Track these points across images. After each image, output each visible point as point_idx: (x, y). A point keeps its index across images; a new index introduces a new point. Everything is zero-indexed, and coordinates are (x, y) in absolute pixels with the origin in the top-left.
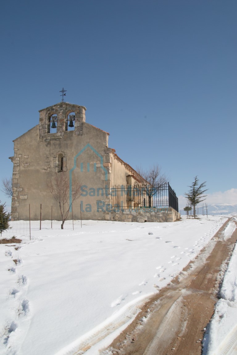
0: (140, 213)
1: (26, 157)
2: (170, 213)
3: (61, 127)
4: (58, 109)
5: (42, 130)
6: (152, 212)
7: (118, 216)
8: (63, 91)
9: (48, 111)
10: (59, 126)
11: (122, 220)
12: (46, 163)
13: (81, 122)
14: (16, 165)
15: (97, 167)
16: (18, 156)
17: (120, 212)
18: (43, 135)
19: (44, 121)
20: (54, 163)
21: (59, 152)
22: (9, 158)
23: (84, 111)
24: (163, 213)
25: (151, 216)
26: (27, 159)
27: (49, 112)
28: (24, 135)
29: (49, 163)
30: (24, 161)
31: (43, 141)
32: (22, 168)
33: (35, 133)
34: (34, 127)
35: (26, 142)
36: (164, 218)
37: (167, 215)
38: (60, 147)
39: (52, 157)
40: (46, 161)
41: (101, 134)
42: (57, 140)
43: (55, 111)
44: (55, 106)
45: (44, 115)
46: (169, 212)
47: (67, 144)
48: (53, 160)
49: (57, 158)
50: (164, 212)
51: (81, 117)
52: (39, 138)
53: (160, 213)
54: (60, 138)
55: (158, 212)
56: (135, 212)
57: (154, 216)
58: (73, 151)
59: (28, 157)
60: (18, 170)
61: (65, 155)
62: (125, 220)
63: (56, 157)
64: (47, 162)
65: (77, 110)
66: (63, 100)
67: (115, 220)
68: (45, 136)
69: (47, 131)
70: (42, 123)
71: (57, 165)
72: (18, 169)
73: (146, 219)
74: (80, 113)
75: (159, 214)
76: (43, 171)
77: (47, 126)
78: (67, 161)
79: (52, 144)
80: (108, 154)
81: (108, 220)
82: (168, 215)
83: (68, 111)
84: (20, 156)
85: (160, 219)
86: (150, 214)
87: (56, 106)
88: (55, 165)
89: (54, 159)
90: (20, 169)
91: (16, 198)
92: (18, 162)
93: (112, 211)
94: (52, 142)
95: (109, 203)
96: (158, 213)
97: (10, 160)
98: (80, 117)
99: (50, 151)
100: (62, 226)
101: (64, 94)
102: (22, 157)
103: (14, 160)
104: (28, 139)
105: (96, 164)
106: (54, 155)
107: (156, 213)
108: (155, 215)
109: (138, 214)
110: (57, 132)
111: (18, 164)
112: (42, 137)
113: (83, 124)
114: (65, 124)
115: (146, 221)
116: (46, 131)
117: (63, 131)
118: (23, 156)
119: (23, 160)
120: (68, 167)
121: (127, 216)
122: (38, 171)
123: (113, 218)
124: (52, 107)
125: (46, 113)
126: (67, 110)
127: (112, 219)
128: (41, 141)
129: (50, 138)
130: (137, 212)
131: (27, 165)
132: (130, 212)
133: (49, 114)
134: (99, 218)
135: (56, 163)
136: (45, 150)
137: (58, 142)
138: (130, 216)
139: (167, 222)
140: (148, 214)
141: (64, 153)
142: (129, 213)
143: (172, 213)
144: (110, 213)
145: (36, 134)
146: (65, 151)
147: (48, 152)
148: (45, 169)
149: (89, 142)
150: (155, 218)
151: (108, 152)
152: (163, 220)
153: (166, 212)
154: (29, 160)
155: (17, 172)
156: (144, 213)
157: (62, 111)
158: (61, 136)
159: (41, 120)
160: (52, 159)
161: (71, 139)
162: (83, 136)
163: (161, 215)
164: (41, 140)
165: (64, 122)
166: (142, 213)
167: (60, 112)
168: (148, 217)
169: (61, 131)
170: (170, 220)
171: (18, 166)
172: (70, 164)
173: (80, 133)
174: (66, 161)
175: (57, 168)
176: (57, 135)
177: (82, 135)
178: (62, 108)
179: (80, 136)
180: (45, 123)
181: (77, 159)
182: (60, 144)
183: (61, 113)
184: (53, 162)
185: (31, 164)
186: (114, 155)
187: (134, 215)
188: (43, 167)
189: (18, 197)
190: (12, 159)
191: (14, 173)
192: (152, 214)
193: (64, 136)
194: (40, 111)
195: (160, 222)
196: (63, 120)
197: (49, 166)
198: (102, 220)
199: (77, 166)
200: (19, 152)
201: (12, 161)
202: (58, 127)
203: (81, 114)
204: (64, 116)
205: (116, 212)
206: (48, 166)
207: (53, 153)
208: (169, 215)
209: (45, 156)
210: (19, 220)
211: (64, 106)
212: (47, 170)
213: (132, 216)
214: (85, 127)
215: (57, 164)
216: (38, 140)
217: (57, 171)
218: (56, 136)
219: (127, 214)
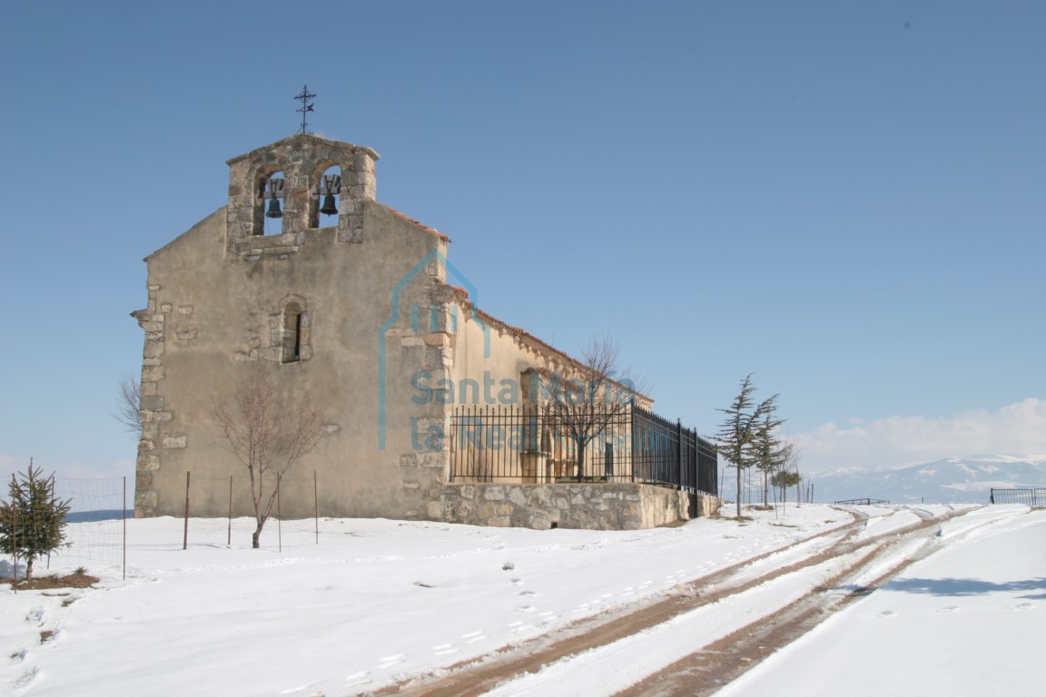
0: (536, 499)
1: (184, 311)
2: (633, 502)
3: (298, 216)
4: (286, 156)
5: (238, 225)
6: (575, 495)
7: (469, 508)
8: (305, 96)
9: (255, 162)
10: (291, 213)
11: (480, 521)
12: (247, 334)
13: (359, 200)
14: (152, 337)
15: (407, 348)
16: (158, 307)
17: (475, 493)
18: (238, 240)
19: (244, 194)
20: (273, 331)
21: (288, 295)
22: (133, 315)
23: (369, 163)
24: (611, 501)
25: (573, 508)
26: (188, 317)
27: (258, 166)
28: (179, 240)
29: (257, 332)
30: (177, 326)
31: (237, 261)
32: (171, 348)
33: (214, 235)
34: (212, 216)
35: (184, 264)
36: (613, 517)
37: (624, 508)
38: (293, 282)
39: (268, 314)
40: (248, 325)
41: (421, 239)
42: (282, 257)
43: (277, 162)
44: (277, 145)
45: (244, 176)
46: (629, 498)
47: (313, 272)
48: (270, 322)
49: (282, 317)
50: (615, 495)
51: (360, 182)
52: (228, 250)
53: (601, 500)
54: (293, 252)
55: (593, 496)
56: (523, 497)
57: (580, 509)
58: (331, 293)
59: (192, 313)
60: (158, 355)
61: (306, 306)
62: (489, 522)
63: (280, 313)
64: (250, 330)
65: (347, 159)
66: (304, 125)
67: (459, 521)
68: (247, 244)
69: (251, 229)
70: (235, 200)
71: (281, 339)
72: (158, 351)
73: (557, 519)
74: (355, 169)
75: (598, 504)
76: (238, 357)
77: (252, 211)
78: (313, 326)
79: (265, 269)
80: (441, 303)
81: (435, 520)
82: (625, 505)
83: (319, 162)
84: (166, 308)
85: (602, 518)
86: (569, 501)
87: (281, 147)
88: (274, 339)
89: (273, 318)
90: (165, 352)
91: (151, 445)
92: (160, 327)
93: (447, 492)
94: (266, 264)
95: (439, 466)
96: (593, 500)
97: (135, 320)
98: (357, 184)
99: (259, 294)
100: (256, 537)
101: (308, 104)
102: (171, 311)
103: (146, 321)
104: (190, 253)
105: (404, 337)
106: (273, 308)
107: (587, 499)
108: (585, 506)
109: (532, 501)
110: (284, 233)
111: (160, 335)
112: (234, 247)
113: (364, 205)
114: (308, 205)
115: (554, 525)
116: (249, 227)
117: (302, 229)
118: (176, 308)
119: (174, 320)
120: (314, 347)
121: (495, 509)
122: (220, 358)
123: (453, 513)
124: (267, 149)
125: (251, 170)
126: (316, 161)
127: (450, 517)
128: (232, 261)
129: (259, 251)
130: (528, 493)
131: (187, 336)
132: (507, 495)
133: (261, 171)
134: (409, 513)
135: (278, 333)
136: (243, 290)
137: (285, 264)
138: (506, 509)
139: (622, 529)
140: (562, 503)
141: (305, 299)
142: (501, 497)
143: (639, 501)
144: (443, 497)
145: (217, 238)
146: (308, 295)
147: (254, 297)
148: (244, 353)
149: (382, 266)
150: (583, 516)
151: (439, 299)
152: (609, 521)
153: (621, 496)
154: (194, 322)
155: (156, 361)
156: (551, 499)
157: (301, 162)
158: (295, 244)
159: (234, 191)
160: (265, 318)
161: (325, 256)
162: (363, 247)
163: (603, 507)
164: (232, 257)
165: (304, 200)
166: (542, 497)
167: (293, 167)
168: (562, 511)
169: (296, 227)
170: (633, 523)
171: (158, 340)
172: (320, 337)
173: (354, 235)
174: (310, 326)
175: (281, 349)
176: (284, 242)
177: (360, 242)
178: (300, 154)
179: (354, 246)
180: (247, 201)
181: (344, 320)
182: (291, 272)
183: (296, 170)
184: (268, 328)
185: (199, 335)
186: (463, 306)
187: (519, 503)
188: (237, 345)
189: (157, 440)
190: (140, 316)
191: (147, 364)
192: (574, 501)
193: (303, 244)
194: (232, 163)
195: (602, 528)
196: (302, 192)
197: (257, 341)
198: (417, 518)
199: (345, 343)
200: (162, 296)
201: (140, 325)
202: (288, 216)
203: (359, 174)
204: (305, 181)
205: (463, 495)
206: (251, 342)
207: (268, 302)
208: (628, 507)
209: (245, 308)
210: (157, 516)
211: (306, 146)
212: (249, 355)
213: (512, 509)
214: (371, 216)
215: (282, 335)
216: (224, 257)
217: (280, 359)
218: (281, 246)
219: (498, 502)
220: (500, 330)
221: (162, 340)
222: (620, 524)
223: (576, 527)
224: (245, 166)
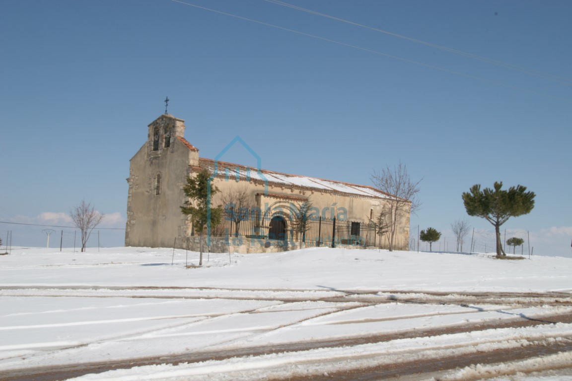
3: (162, 144)
4: (160, 123)
5: (149, 148)
6: (214, 241)
7: (191, 245)
8: (167, 101)
9: (154, 125)
10: (160, 143)
13: (174, 137)
14: (130, 187)
15: (181, 190)
18: (149, 153)
19: (151, 137)
21: (158, 172)
22: (126, 179)
23: (178, 124)
24: (222, 243)
25: (213, 246)
26: (138, 180)
27: (154, 127)
28: (137, 153)
29: (151, 185)
30: (135, 183)
32: (134, 191)
33: (144, 152)
34: (144, 145)
35: (137, 162)
36: (222, 249)
38: (159, 167)
39: (153, 178)
40: (149, 182)
42: (157, 158)
43: (158, 125)
45: (151, 131)
47: (163, 163)
49: (156, 179)
51: (175, 130)
52: (146, 157)
54: (159, 157)
55: (218, 241)
57: (215, 246)
58: (166, 171)
61: (161, 175)
62: (195, 250)
64: (149, 184)
65: (172, 123)
66: (166, 111)
67: (189, 249)
68: (151, 154)
69: (152, 149)
70: (149, 139)
71: (156, 187)
72: (131, 192)
74: (174, 126)
76: (147, 193)
77: (153, 143)
79: (153, 163)
81: (184, 249)
83: (168, 124)
84: (133, 177)
85: (220, 249)
87: (159, 120)
88: (154, 187)
91: (129, 223)
92: (132, 184)
94: (154, 161)
95: (186, 230)
97: (126, 181)
98: (174, 132)
99: (152, 171)
101: (167, 103)
104: (139, 158)
105: (181, 186)
106: (155, 176)
107: (216, 242)
110: (159, 150)
111: (132, 186)
112: (149, 155)
113: (175, 139)
114: (164, 140)
115: (209, 251)
117: (162, 148)
118: (135, 177)
119: (135, 181)
120: (162, 189)
121: (197, 245)
122: (143, 194)
124: (156, 121)
126: (166, 124)
127: (187, 248)
128: (147, 160)
129: (152, 157)
130: (204, 240)
131: (137, 186)
132: (199, 240)
134: (178, 246)
136: (149, 170)
137: (157, 161)
138: (199, 246)
139: (224, 253)
141: (161, 173)
144: (186, 241)
146: (162, 171)
147: (151, 173)
148: (148, 192)
149: (177, 160)
150: (216, 248)
152: (221, 251)
154: (139, 182)
155: (131, 195)
157: (163, 125)
158: (161, 154)
159: (149, 136)
160: (153, 180)
161: (166, 158)
162: (174, 154)
163: (220, 245)
165: (163, 138)
167: (161, 127)
168: (211, 246)
172: (164, 187)
173: (173, 150)
174: (162, 182)
175: (156, 190)
176: (158, 153)
177: (174, 152)
178: (163, 122)
179: (172, 154)
180: (151, 140)
181: (169, 180)
182: (159, 164)
184: (153, 183)
185: (139, 186)
188: (147, 189)
189: (130, 221)
190: (128, 180)
191: (129, 196)
192: (214, 243)
194: (149, 126)
195: (219, 253)
196: (163, 135)
198: (181, 248)
199: (168, 188)
200: (133, 173)
201: (128, 183)
203: (175, 128)
204: (164, 131)
206: (150, 188)
207: (154, 174)
208: (226, 245)
209: (149, 176)
210: (129, 246)
211: (164, 119)
214: (176, 143)
215: (156, 186)
217: (155, 194)
218: (158, 155)
219: (197, 243)
221: (132, 188)
222: (223, 251)
223: (214, 252)
224: (152, 126)
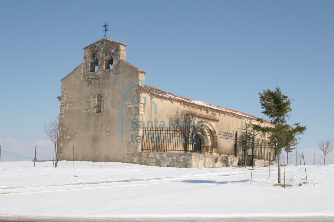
0: (163, 157)
1: (71, 96)
2: (190, 159)
3: (102, 66)
4: (99, 46)
5: (86, 69)
6: (174, 156)
7: (144, 160)
8: (106, 26)
9: (91, 48)
10: (100, 65)
11: (147, 164)
12: (87, 104)
13: (118, 60)
14: (62, 105)
15: (129, 108)
16: (64, 95)
17: (146, 155)
18: (86, 74)
19: (88, 59)
20: (94, 103)
21: (98, 91)
22: (57, 98)
23: (122, 48)
24: (184, 158)
25: (173, 160)
26: (72, 98)
27: (92, 50)
28: (70, 74)
29: (90, 103)
30: (69, 101)
31: (85, 80)
32: (67, 108)
33: (79, 72)
34: (79, 66)
35: (71, 81)
36: (184, 164)
37: (187, 161)
38: (99, 87)
39: (92, 97)
40: (87, 101)
41: (135, 72)
42: (97, 79)
43: (97, 48)
44: (97, 42)
45: (88, 53)
46: (189, 158)
47: (105, 84)
48: (93, 100)
49: (96, 98)
50: (185, 157)
51: (119, 54)
52: (83, 77)
53: (181, 158)
54: (100, 78)
55: (179, 156)
56: (159, 156)
57: (175, 161)
58: (110, 90)
59: (73, 97)
60: (64, 110)
61: (103, 95)
62: (150, 164)
63: (96, 97)
64: (88, 102)
65: (115, 47)
66: (105, 36)
67: (141, 164)
68: (88, 75)
69: (90, 70)
70: (85, 61)
71: (96, 105)
72: (64, 109)
73: (168, 164)
74: (118, 50)
75: (180, 159)
76: (85, 111)
77: (90, 64)
78: (105, 101)
79: (92, 83)
80: (139, 94)
81: (135, 163)
82: (188, 160)
84: (66, 95)
85: (181, 164)
86: (172, 158)
87: (98, 43)
88: (94, 105)
89: (94, 99)
90: (65, 109)
91: (61, 139)
92: (65, 102)
93: (139, 154)
94: (93, 81)
95: (137, 146)
96: (179, 158)
97: (58, 99)
98: (118, 55)
99: (91, 91)
101: (106, 29)
102: (68, 96)
103: (61, 100)
104: (73, 78)
105: (129, 105)
106: (94, 95)
107: (177, 158)
108: (176, 160)
109: (162, 158)
110: (98, 71)
111: (64, 104)
112: (85, 76)
113: (119, 62)
114: (105, 62)
115: (168, 166)
116: (89, 69)
117: (103, 70)
118: (69, 96)
119: (68, 99)
120: (105, 108)
121: (151, 160)
122: (80, 111)
123: (140, 161)
124: (94, 44)
125: (90, 51)
126: (107, 47)
127: (139, 162)
128: (84, 81)
129: (91, 77)
130: (161, 155)
131: (71, 104)
132: (155, 156)
134: (128, 161)
135: (95, 104)
136: (87, 90)
137: (97, 81)
138: (154, 160)
139: (187, 167)
140: (170, 159)
141: (102, 92)
142: (153, 156)
143: (192, 159)
144: (137, 156)
145: (80, 73)
146: (103, 91)
147: (89, 92)
148: (86, 110)
149: (124, 81)
150: (176, 163)
151: (139, 92)
152: (183, 165)
153: (187, 157)
154: (73, 100)
155: (63, 112)
156: (167, 157)
157: (103, 48)
158: (101, 75)
159: (85, 58)
160: (92, 99)
161: (108, 78)
162: (119, 75)
163: (181, 160)
164: (84, 79)
165: (104, 60)
166: (165, 157)
167: (101, 50)
168: (170, 161)
169: (101, 69)
170: (190, 166)
171: (64, 106)
172: (107, 105)
173: (117, 71)
174: (104, 101)
175: (96, 108)
176: (98, 74)
177: (118, 74)
178: (102, 45)
179: (116, 75)
180: (88, 61)
181: (113, 99)
182: (99, 84)
183: (102, 51)
184: (93, 102)
185: (75, 104)
187: (158, 159)
188: (84, 107)
189: (63, 137)
190: (59, 98)
191: (61, 113)
192: (173, 158)
193: (103, 75)
194: (85, 49)
195: (181, 167)
196: (103, 58)
197: (90, 106)
198: (130, 162)
199: (113, 107)
200: (66, 92)
201: (59, 101)
202: (99, 66)
203: (119, 51)
204: (104, 54)
205: (143, 155)
206: (88, 106)
207: (93, 93)
208: (189, 161)
209: (87, 95)
210: (62, 160)
211: (104, 43)
212: (87, 110)
213: (156, 160)
214: (121, 65)
215: (96, 104)
216: (82, 79)
217: (96, 111)
218: (97, 75)
219: (152, 158)
220: (171, 101)
221: (65, 106)
222: (186, 166)
223: (174, 167)
224: (88, 50)
